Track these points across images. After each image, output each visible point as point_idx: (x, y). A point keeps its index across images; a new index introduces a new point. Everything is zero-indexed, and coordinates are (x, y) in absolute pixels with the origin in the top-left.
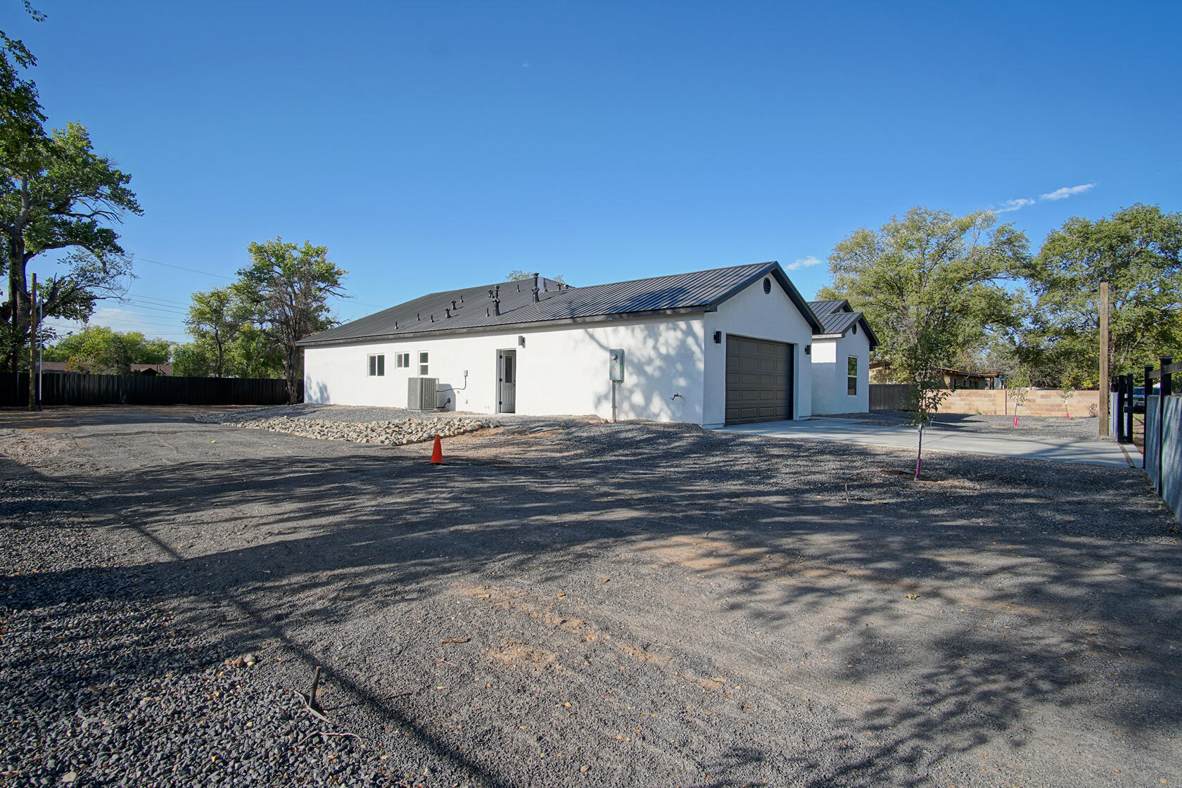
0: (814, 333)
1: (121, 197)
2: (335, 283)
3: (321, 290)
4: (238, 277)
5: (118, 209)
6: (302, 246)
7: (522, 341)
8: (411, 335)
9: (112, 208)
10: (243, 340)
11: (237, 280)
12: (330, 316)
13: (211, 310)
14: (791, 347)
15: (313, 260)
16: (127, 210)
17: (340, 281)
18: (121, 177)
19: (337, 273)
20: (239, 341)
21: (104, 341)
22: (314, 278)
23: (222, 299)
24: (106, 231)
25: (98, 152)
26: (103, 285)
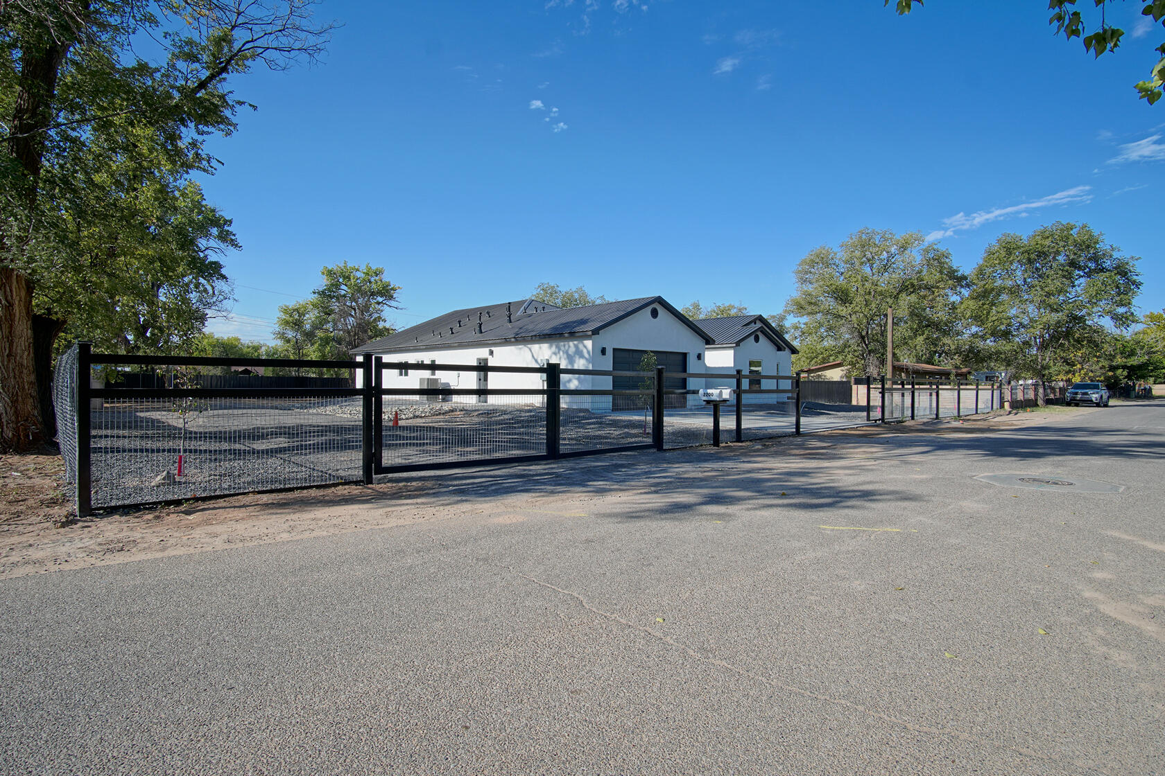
0: (706, 344)
1: (225, 237)
2: (391, 297)
3: (379, 303)
4: (313, 296)
5: (222, 246)
6: (363, 268)
7: (491, 353)
8: (424, 347)
9: (219, 245)
10: (320, 345)
11: (314, 298)
12: (387, 325)
13: (294, 319)
14: (685, 355)
15: (372, 280)
16: (230, 246)
17: (395, 296)
18: (226, 222)
19: (392, 289)
20: (316, 345)
21: (209, 345)
22: (373, 294)
23: (301, 312)
24: (215, 263)
25: (209, 203)
26: (214, 308)
